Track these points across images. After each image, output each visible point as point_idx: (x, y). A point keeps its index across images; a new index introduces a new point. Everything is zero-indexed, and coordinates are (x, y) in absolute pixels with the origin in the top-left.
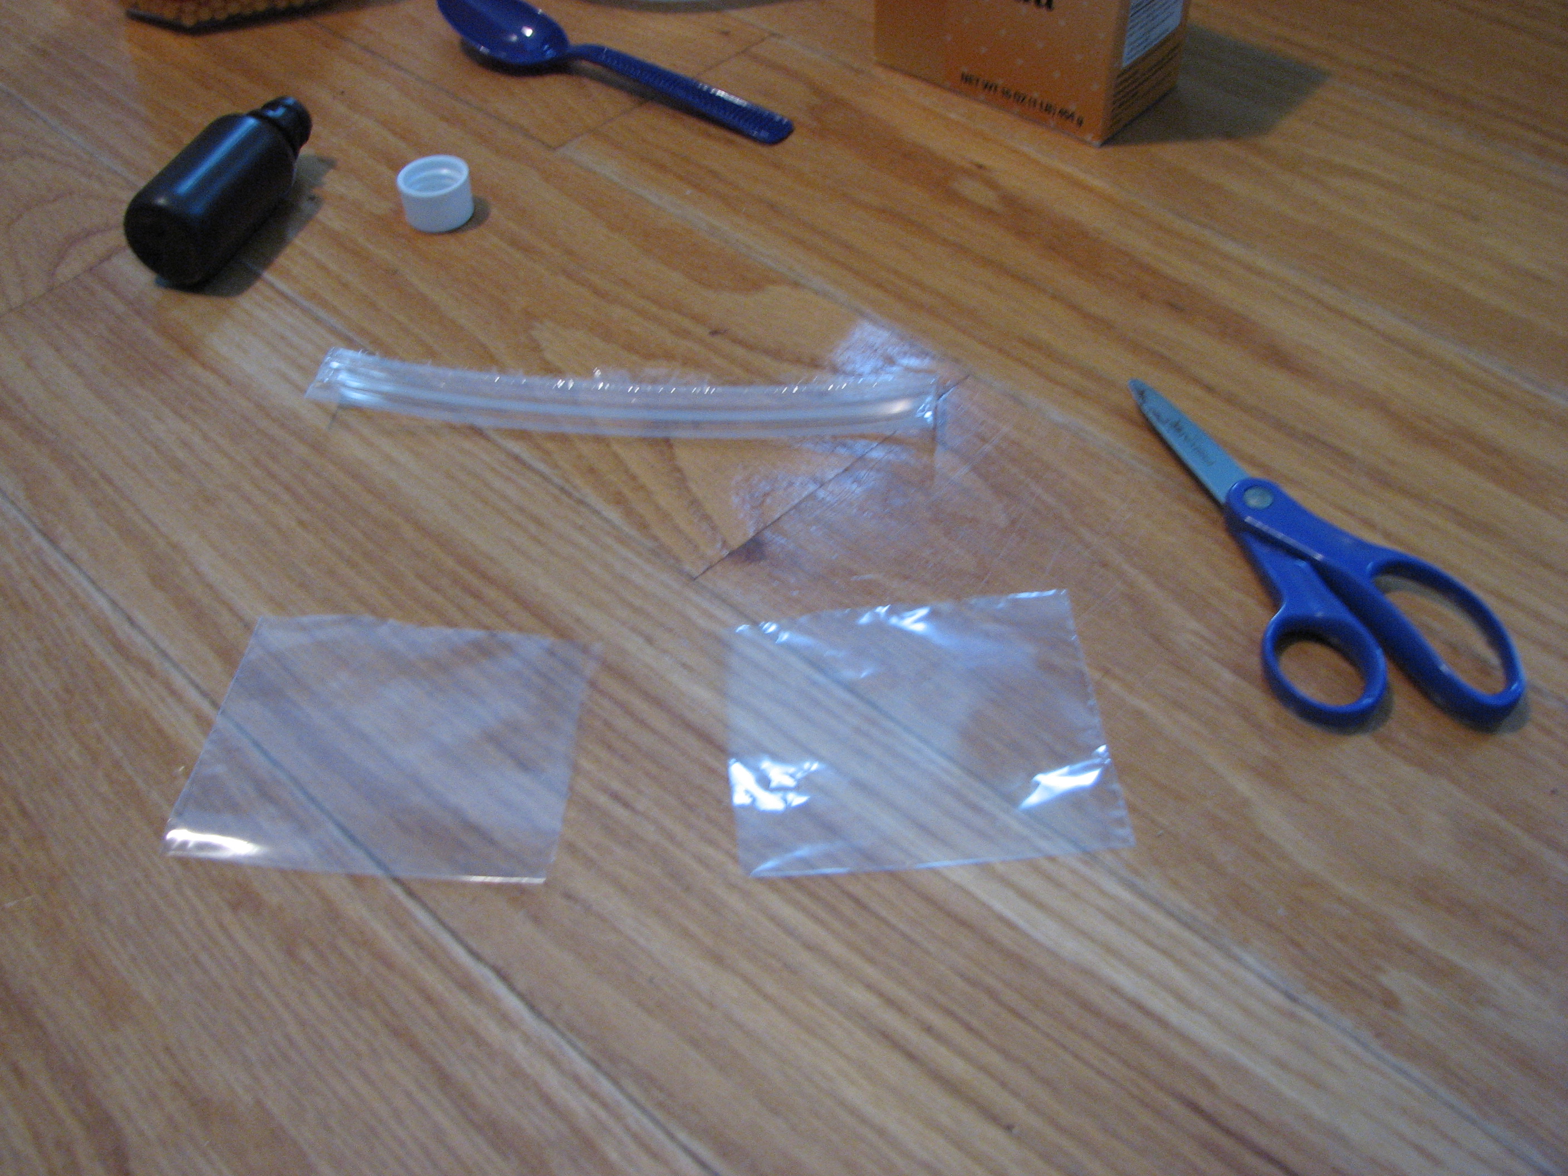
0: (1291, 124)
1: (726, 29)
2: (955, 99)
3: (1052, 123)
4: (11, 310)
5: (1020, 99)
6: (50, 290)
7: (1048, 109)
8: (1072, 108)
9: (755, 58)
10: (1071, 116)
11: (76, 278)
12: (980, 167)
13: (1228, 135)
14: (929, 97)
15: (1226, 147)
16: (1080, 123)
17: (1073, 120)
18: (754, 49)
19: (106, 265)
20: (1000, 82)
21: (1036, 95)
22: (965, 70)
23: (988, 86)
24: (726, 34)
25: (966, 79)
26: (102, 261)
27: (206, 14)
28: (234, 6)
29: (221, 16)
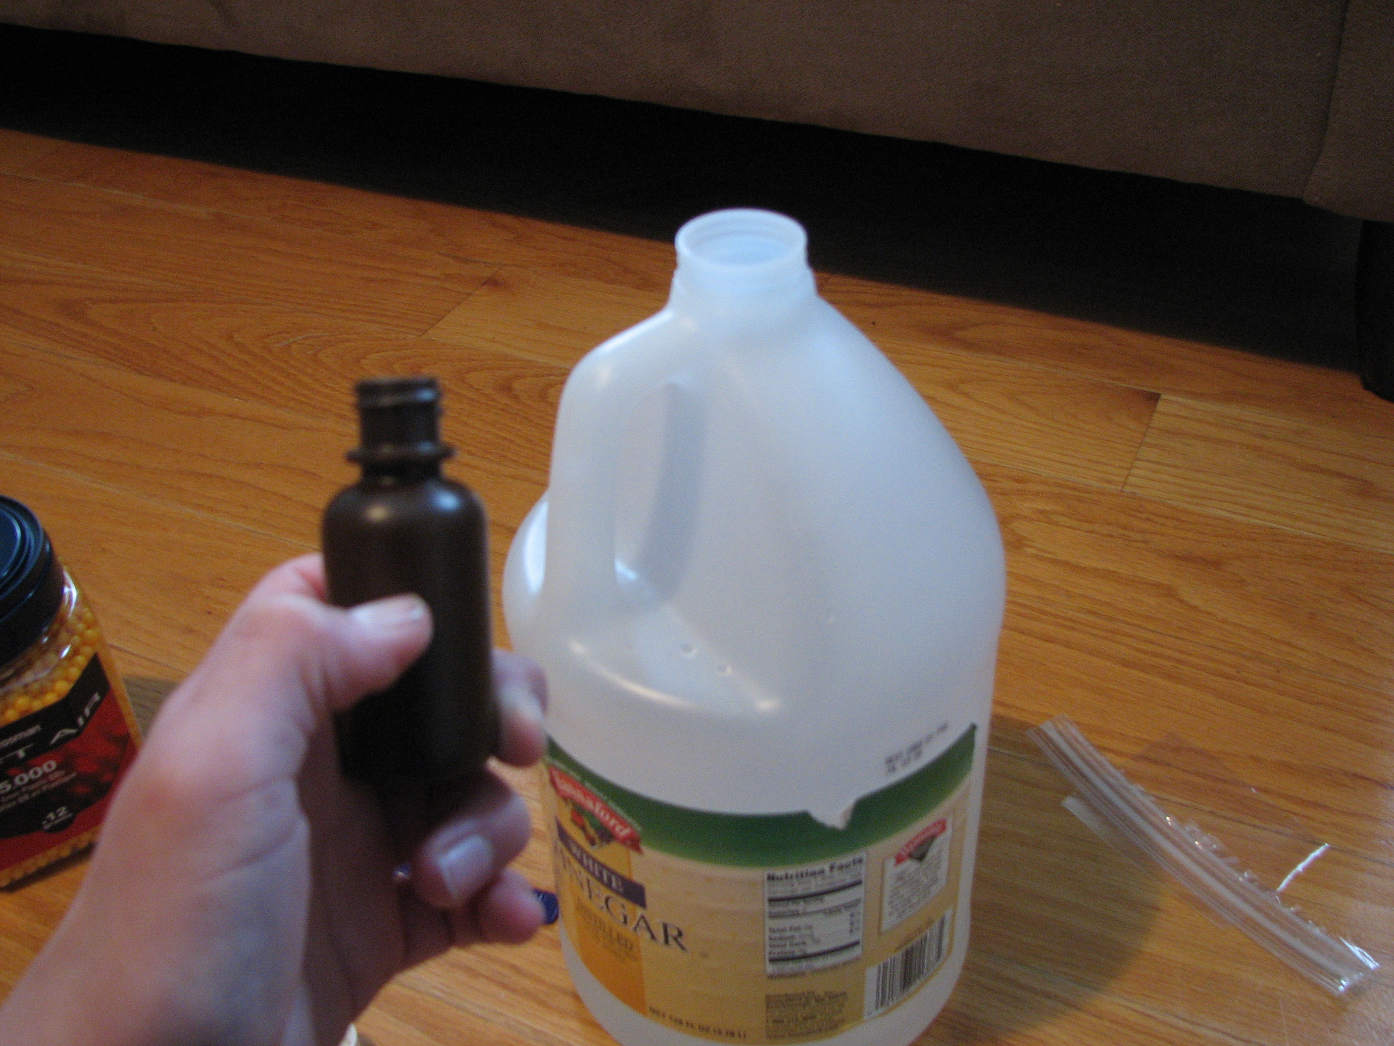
27: (18, 874)
28: (42, 861)
29: (33, 870)
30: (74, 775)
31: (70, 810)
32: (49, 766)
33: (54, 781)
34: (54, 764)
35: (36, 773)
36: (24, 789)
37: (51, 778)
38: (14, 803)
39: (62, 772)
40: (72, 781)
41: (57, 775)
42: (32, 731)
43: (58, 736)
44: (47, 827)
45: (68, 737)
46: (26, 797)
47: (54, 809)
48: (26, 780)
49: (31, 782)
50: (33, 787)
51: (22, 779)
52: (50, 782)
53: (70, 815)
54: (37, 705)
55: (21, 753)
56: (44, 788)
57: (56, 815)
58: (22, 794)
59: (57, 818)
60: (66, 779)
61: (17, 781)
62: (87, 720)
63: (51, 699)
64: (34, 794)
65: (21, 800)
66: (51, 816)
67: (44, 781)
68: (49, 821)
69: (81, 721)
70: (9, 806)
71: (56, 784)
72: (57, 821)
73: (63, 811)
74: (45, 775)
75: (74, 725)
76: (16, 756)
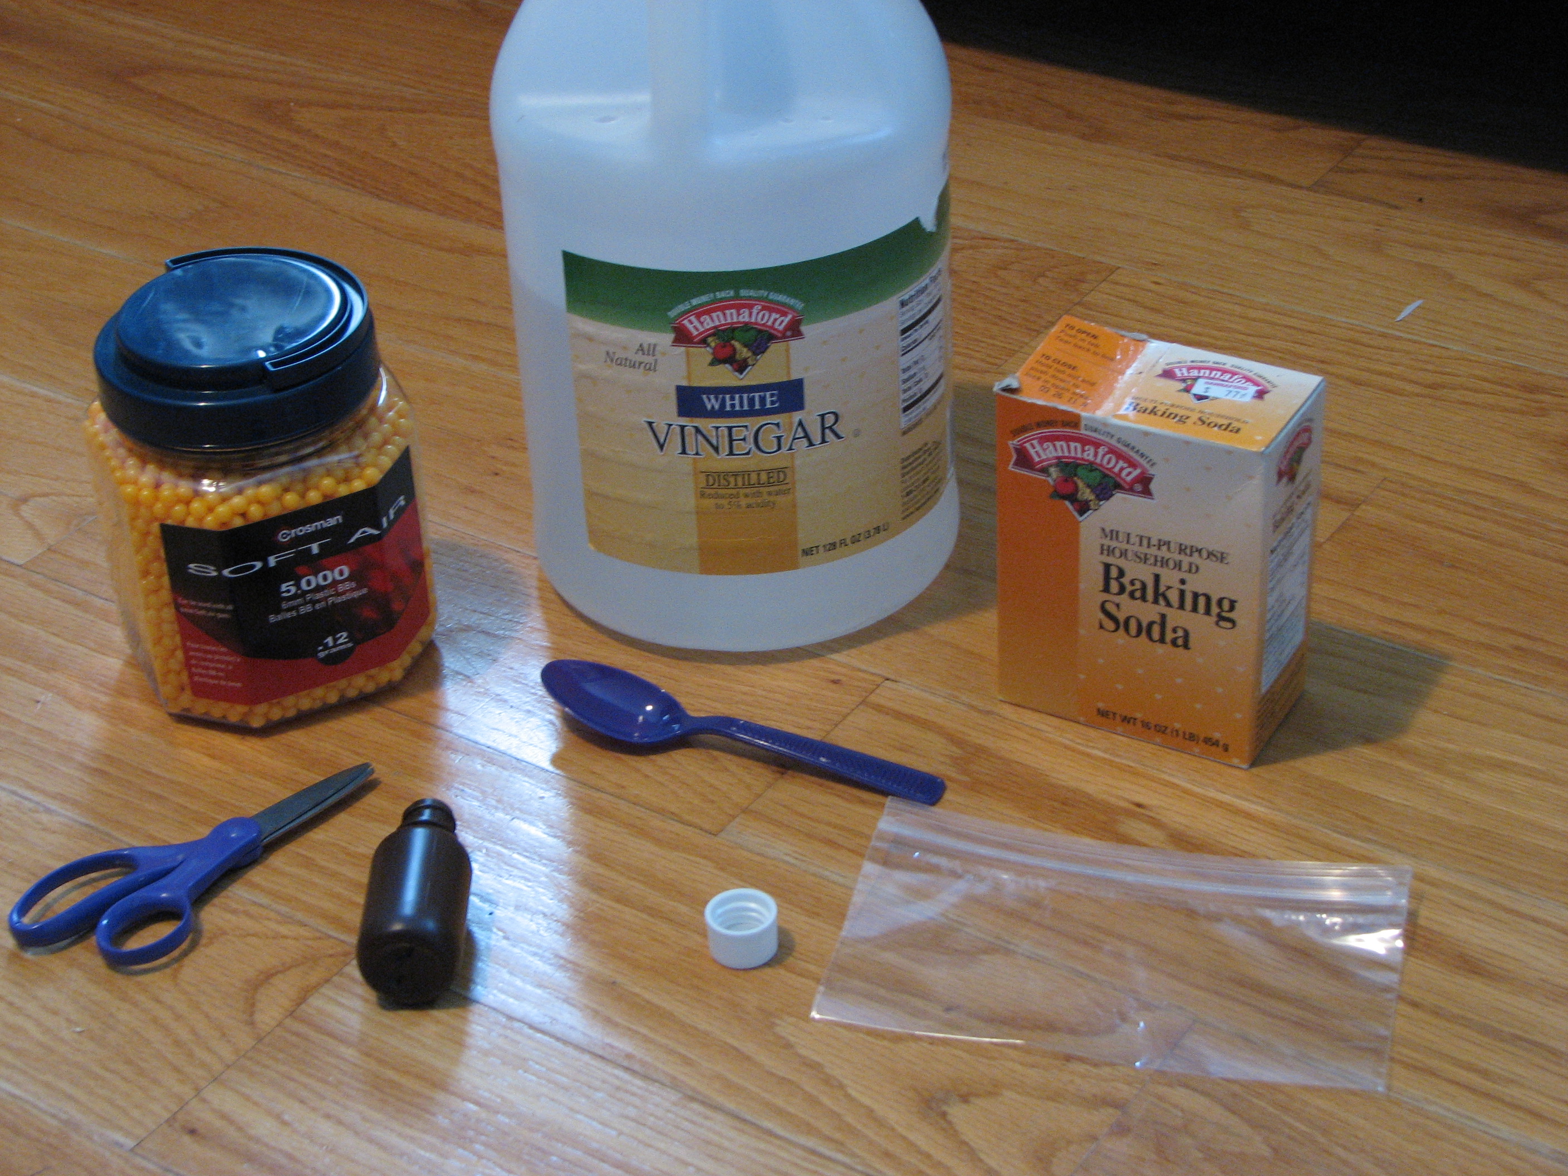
0: (1425, 718)
1: (836, 677)
2: (1093, 733)
3: (1196, 750)
4: (228, 1066)
5: (1161, 730)
6: (260, 1040)
7: (1192, 737)
8: (1217, 735)
9: (879, 708)
10: (1216, 743)
11: (279, 1024)
12: (1139, 805)
13: (1368, 740)
14: (1070, 734)
15: (1367, 752)
16: (1226, 748)
17: (1218, 746)
18: (873, 698)
19: (303, 1006)
20: (1138, 715)
21: (1177, 725)
22: (1101, 705)
23: (1126, 720)
24: (835, 682)
25: (1103, 713)
26: (299, 1005)
27: (276, 714)
28: (305, 702)
29: (291, 713)
30: (365, 591)
31: (351, 638)
32: (341, 573)
33: (344, 593)
34: (346, 573)
35: (325, 578)
36: (309, 597)
37: (341, 588)
38: (294, 613)
39: (354, 585)
40: (362, 598)
41: (348, 586)
42: (332, 522)
43: (357, 535)
44: (322, 655)
45: (371, 538)
46: (309, 608)
47: (333, 632)
48: (313, 585)
49: (319, 588)
50: (319, 596)
51: (309, 583)
52: (338, 594)
53: (350, 645)
54: (343, 490)
55: (315, 548)
56: (331, 600)
57: (335, 640)
58: (306, 603)
59: (335, 646)
60: (356, 594)
61: (303, 583)
62: (390, 523)
63: (358, 485)
64: (318, 606)
65: (303, 610)
66: (330, 640)
67: (332, 592)
68: (326, 647)
69: (385, 524)
70: (288, 615)
71: (344, 598)
72: (334, 650)
73: (343, 636)
74: (335, 583)
75: (377, 526)
76: (310, 549)
